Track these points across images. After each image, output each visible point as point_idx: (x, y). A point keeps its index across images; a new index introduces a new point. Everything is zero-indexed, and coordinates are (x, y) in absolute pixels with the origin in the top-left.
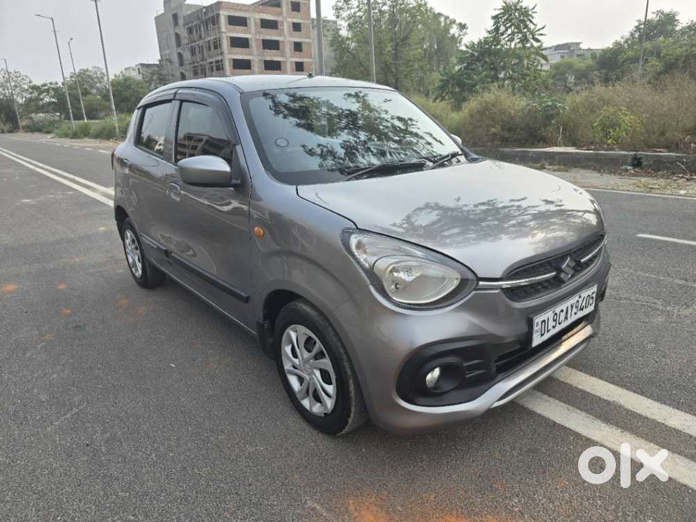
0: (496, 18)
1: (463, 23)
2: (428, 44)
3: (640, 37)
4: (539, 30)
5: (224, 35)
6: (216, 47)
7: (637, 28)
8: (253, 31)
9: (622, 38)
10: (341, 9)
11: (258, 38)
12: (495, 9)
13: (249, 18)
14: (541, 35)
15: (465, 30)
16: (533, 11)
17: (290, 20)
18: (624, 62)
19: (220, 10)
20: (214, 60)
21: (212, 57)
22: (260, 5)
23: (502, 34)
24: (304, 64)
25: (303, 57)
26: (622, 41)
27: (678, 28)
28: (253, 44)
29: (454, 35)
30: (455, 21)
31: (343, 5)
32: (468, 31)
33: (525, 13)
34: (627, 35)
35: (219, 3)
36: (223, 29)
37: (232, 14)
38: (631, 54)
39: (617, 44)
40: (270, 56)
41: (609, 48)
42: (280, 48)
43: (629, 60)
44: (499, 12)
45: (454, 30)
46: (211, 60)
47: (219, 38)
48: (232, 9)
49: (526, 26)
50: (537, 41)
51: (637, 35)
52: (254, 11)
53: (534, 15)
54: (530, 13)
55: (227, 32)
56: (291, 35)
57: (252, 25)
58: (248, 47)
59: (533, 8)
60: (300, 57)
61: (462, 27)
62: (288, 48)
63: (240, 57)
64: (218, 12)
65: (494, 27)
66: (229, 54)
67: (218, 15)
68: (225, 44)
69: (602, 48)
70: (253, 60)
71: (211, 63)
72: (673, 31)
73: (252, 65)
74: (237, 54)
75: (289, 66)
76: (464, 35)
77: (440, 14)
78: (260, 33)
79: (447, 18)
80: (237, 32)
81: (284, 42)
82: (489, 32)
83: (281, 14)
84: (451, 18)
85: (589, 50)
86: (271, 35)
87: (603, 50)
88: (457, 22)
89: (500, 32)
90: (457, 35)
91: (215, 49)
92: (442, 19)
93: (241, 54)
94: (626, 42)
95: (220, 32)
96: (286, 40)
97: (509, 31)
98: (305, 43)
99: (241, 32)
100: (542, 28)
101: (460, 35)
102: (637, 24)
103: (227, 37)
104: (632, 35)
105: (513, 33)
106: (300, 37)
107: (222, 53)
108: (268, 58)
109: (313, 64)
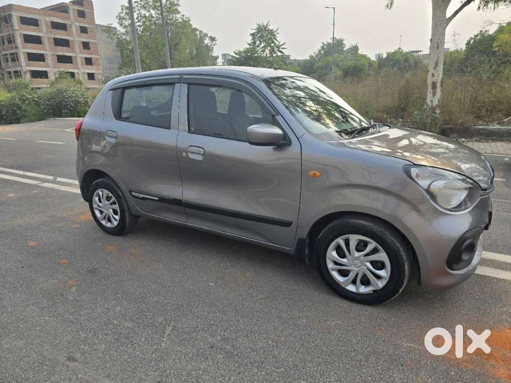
0: (252, 35)
1: (213, 36)
2: (189, 50)
3: (325, 53)
4: (282, 45)
5: (17, 32)
6: (10, 42)
7: (323, 47)
8: (45, 30)
9: (314, 53)
10: (123, 18)
11: (50, 36)
12: (252, 29)
13: (40, 20)
14: (283, 48)
15: (214, 42)
16: (277, 32)
17: (78, 24)
18: (317, 69)
19: (11, 11)
20: (8, 52)
21: (6, 50)
22: (49, 10)
23: (258, 46)
24: (93, 59)
25: (92, 54)
26: (314, 55)
27: (345, 49)
28: (45, 40)
29: (207, 44)
30: (207, 35)
31: (124, 16)
32: (217, 42)
33: (272, 33)
34: (317, 52)
35: (10, 5)
36: (16, 27)
37: (24, 16)
38: (321, 64)
39: (311, 57)
40: (62, 52)
41: (307, 60)
42: (71, 46)
43: (321, 67)
44: (255, 31)
45: (207, 41)
46: (5, 53)
47: (13, 34)
48: (24, 11)
49: (274, 43)
50: (281, 52)
51: (322, 52)
52: (44, 15)
53: (277, 35)
54: (275, 33)
55: (19, 31)
56: (79, 36)
57: (43, 25)
58: (41, 44)
59: (277, 31)
60: (88, 54)
61: (213, 39)
62: (78, 46)
63: (34, 51)
64: (10, 13)
65: (252, 41)
66: (23, 48)
67: (10, 16)
68: (19, 41)
69: (303, 59)
70: (47, 54)
71: (6, 55)
72: (342, 50)
73: (45, 58)
74: (30, 48)
75: (79, 60)
76: (214, 45)
77: (196, 29)
78: (51, 32)
79: (201, 32)
80: (29, 31)
81: (73, 41)
82: (249, 44)
83: (69, 19)
84: (204, 32)
85: (295, 60)
86: (61, 34)
87: (304, 61)
88: (209, 35)
89: (256, 45)
90: (209, 44)
91: (9, 43)
92: (198, 32)
93: (35, 48)
94: (317, 56)
95: (13, 30)
96: (75, 40)
97: (263, 45)
98: (92, 42)
99: (34, 31)
100: (284, 44)
101: (211, 45)
102: (322, 45)
103: (20, 34)
104: (320, 52)
105: (265, 47)
106: (88, 38)
107: (16, 47)
108: (60, 53)
109: (100, 60)
